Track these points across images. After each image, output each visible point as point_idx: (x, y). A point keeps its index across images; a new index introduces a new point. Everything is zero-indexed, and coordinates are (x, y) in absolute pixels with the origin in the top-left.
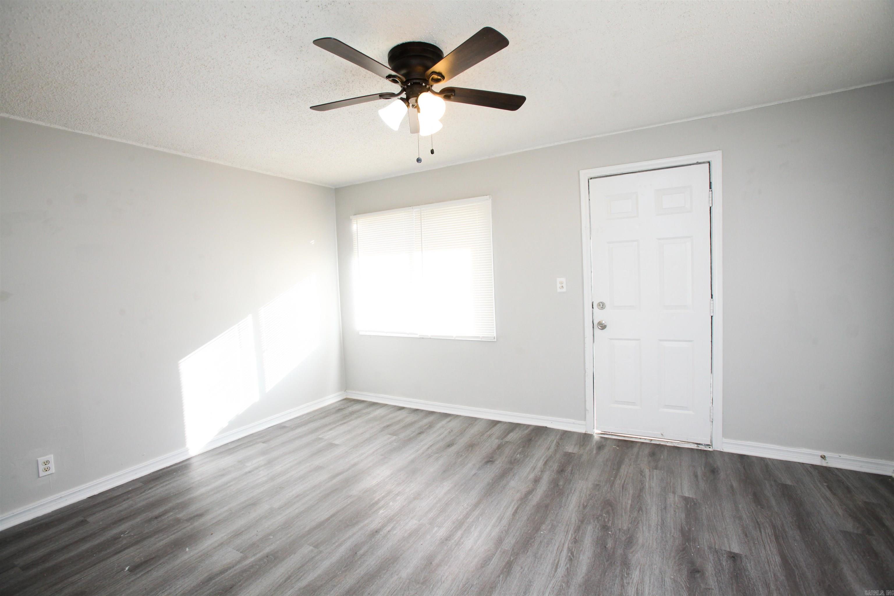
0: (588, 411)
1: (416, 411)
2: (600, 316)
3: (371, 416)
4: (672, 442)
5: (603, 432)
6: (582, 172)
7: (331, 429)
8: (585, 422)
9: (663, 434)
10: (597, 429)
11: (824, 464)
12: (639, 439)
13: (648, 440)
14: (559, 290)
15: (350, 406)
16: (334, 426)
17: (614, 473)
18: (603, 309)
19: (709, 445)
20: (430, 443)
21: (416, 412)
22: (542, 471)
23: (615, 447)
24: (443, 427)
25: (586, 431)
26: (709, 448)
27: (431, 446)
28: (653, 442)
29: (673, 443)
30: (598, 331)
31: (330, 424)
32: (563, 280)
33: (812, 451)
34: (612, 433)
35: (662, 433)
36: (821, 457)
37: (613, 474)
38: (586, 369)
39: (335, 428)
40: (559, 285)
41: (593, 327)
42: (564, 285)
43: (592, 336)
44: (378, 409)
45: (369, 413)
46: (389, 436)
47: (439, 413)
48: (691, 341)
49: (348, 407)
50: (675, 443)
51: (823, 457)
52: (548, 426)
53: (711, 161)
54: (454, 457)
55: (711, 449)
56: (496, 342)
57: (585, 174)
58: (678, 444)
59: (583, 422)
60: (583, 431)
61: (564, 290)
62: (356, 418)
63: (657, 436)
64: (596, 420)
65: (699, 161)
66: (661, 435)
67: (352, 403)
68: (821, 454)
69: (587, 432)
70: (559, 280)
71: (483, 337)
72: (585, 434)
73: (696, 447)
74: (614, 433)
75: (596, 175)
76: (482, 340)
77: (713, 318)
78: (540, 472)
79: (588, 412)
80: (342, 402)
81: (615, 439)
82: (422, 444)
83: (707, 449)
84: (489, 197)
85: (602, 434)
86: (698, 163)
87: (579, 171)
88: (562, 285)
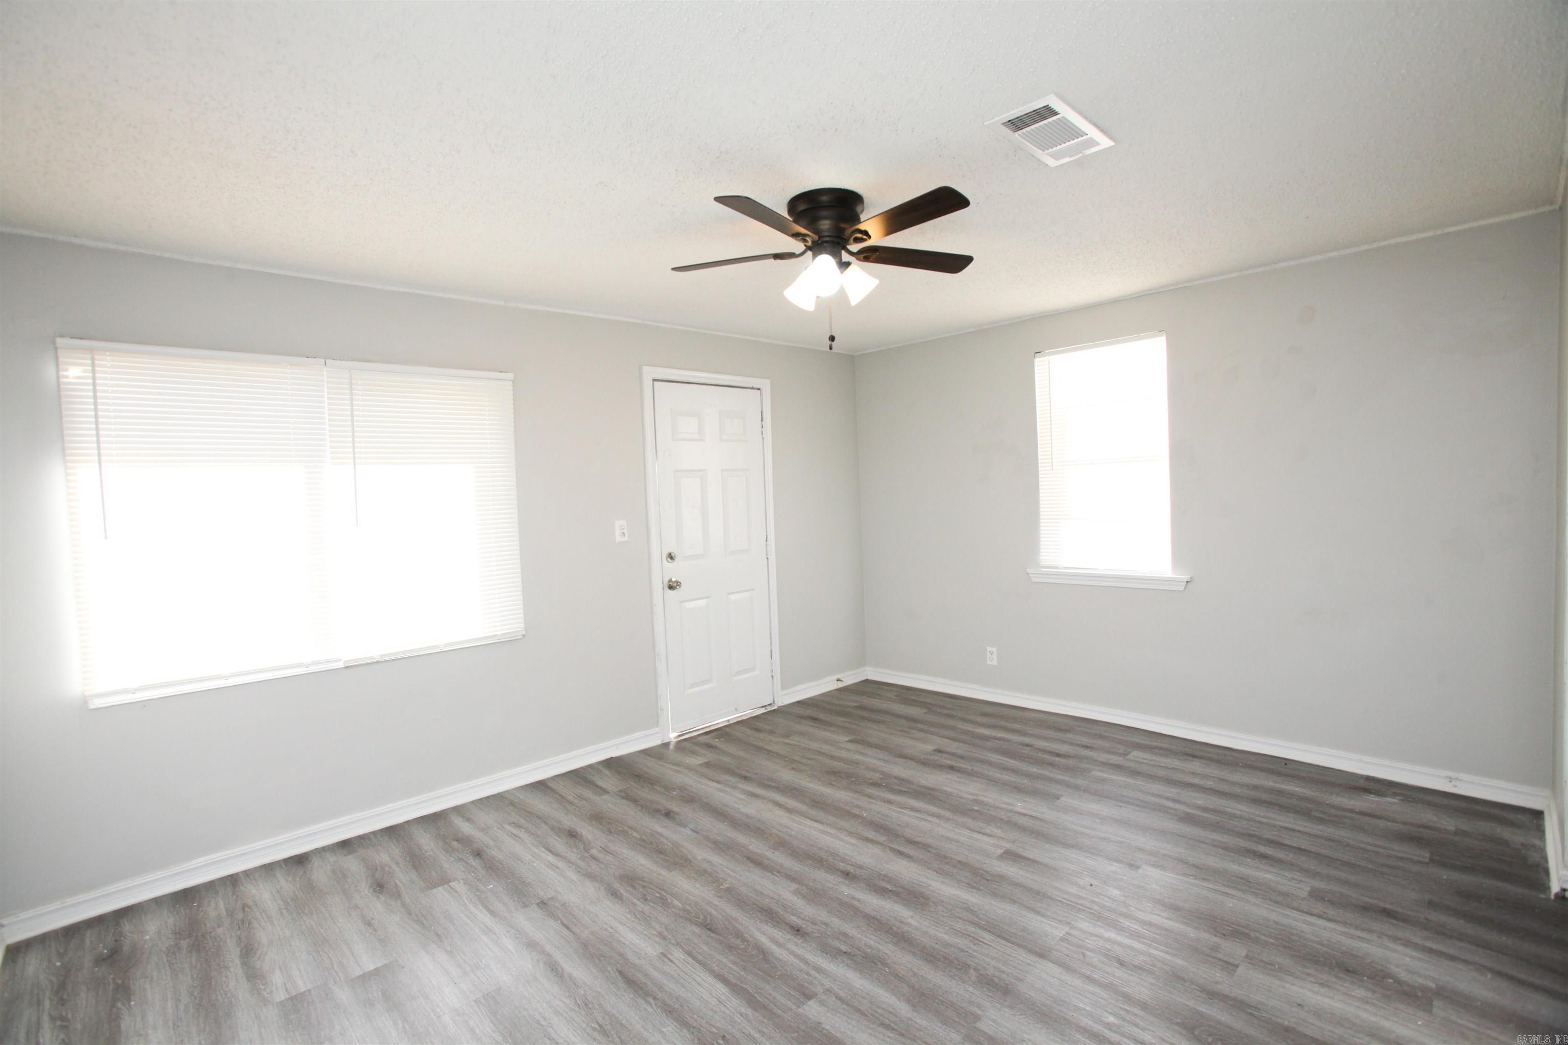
0: (662, 710)
2: (673, 571)
5: (680, 733)
6: (646, 369)
8: (658, 728)
10: (673, 730)
11: (841, 685)
18: (672, 562)
19: (774, 703)
25: (661, 741)
26: (774, 707)
30: (668, 593)
32: (624, 523)
34: (691, 729)
40: (618, 532)
41: (663, 589)
42: (625, 531)
43: (663, 603)
48: (753, 590)
51: (838, 680)
52: (614, 756)
53: (762, 387)
56: (524, 637)
57: (650, 373)
59: (656, 730)
60: (658, 742)
61: (626, 539)
64: (671, 719)
65: (753, 386)
68: (836, 678)
69: (663, 741)
70: (618, 524)
72: (661, 744)
73: (765, 710)
75: (665, 377)
76: (500, 640)
79: (661, 713)
83: (773, 709)
84: (511, 376)
85: (680, 736)
86: (752, 388)
87: (644, 366)
88: (623, 531)
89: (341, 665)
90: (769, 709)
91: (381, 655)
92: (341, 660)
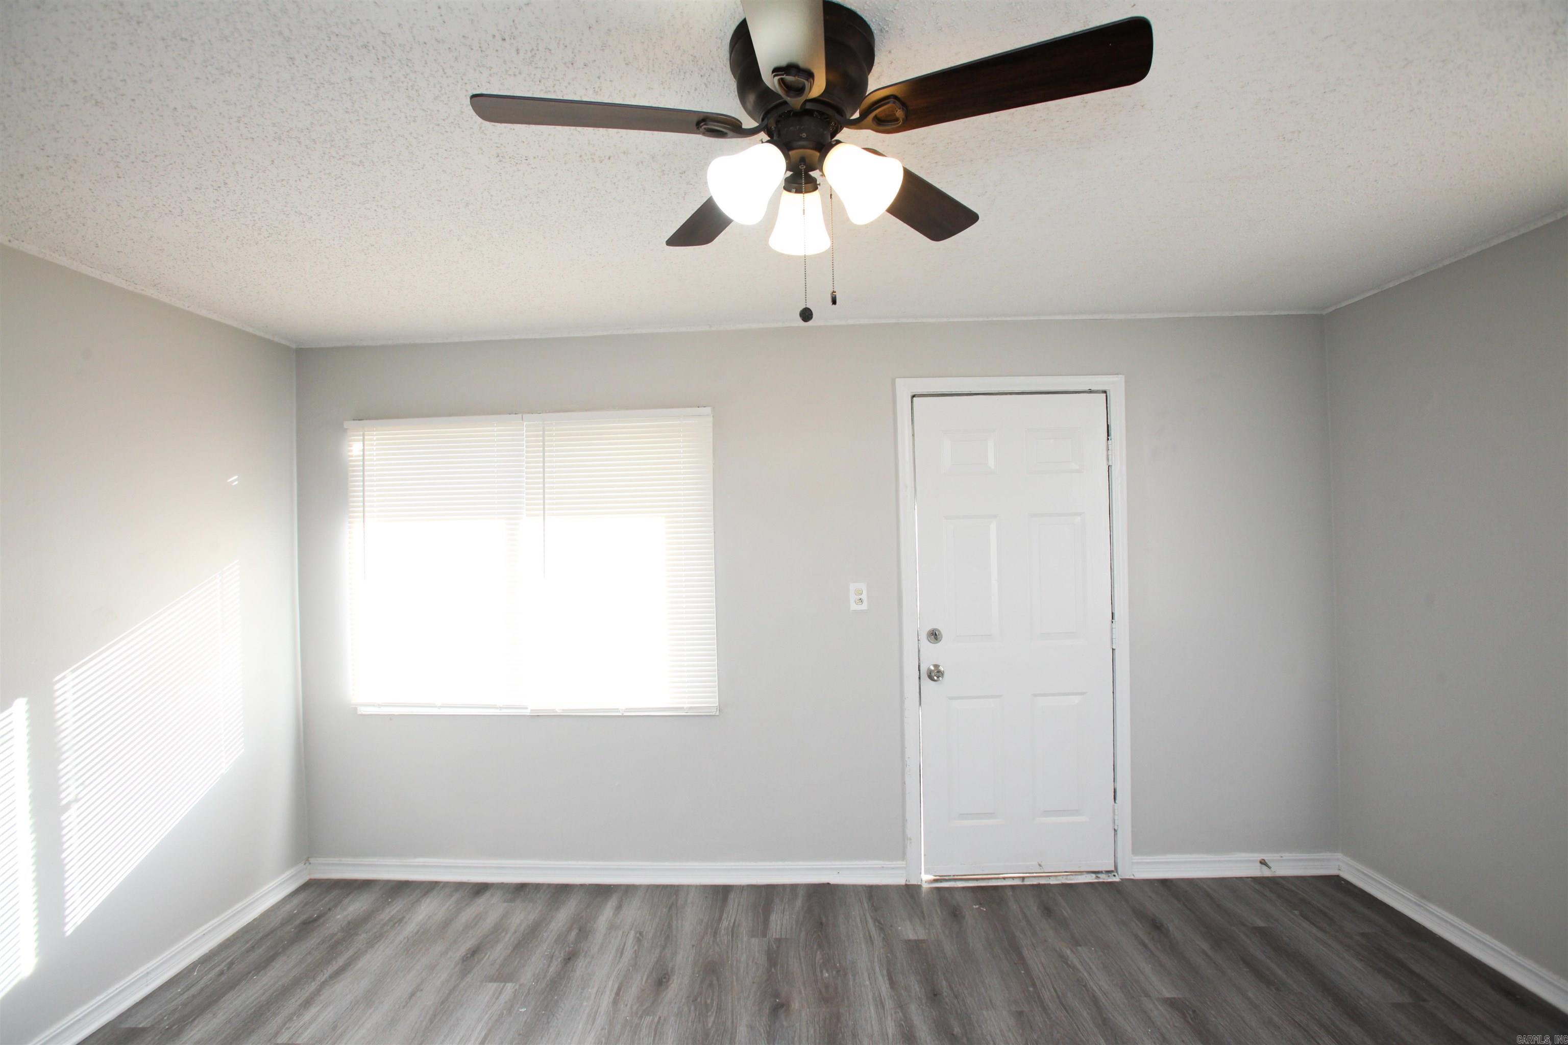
0: (910, 839)
1: (521, 889)
2: (932, 655)
3: (410, 928)
4: (1056, 876)
5: (938, 877)
6: (899, 382)
7: (307, 1003)
8: (904, 863)
9: (1042, 864)
10: (926, 873)
11: (1266, 873)
12: (1003, 880)
13: (1018, 880)
14: (854, 607)
15: (336, 906)
16: (313, 986)
17: (1024, 973)
18: (937, 643)
19: (1112, 871)
20: (612, 985)
21: (522, 893)
22: (901, 1007)
23: (977, 906)
24: (612, 927)
25: (907, 880)
26: (1114, 877)
27: (617, 994)
28: (1027, 882)
29: (1059, 878)
30: (927, 684)
31: (296, 983)
32: (863, 586)
33: (1251, 855)
34: (954, 876)
35: (1040, 863)
36: (1261, 863)
37: (1023, 975)
38: (907, 759)
39: (318, 992)
40: (853, 598)
41: (920, 678)
42: (864, 596)
43: (918, 695)
44: (418, 901)
45: (398, 921)
46: (493, 986)
47: (581, 885)
48: (1081, 694)
49: (330, 909)
50: (1060, 878)
51: (1263, 862)
53: (1109, 390)
54: (693, 1015)
55: (1117, 879)
56: (718, 716)
57: (905, 388)
58: (1066, 879)
59: (901, 863)
60: (901, 881)
61: (864, 606)
62: (371, 943)
63: (1032, 869)
64: (925, 855)
65: (1093, 389)
66: (1039, 867)
67: (335, 893)
68: (1260, 859)
69: (909, 881)
70: (853, 587)
71: (691, 708)
72: (906, 885)
73: (1096, 879)
74: (957, 876)
75: (925, 391)
76: (688, 714)
77: (1116, 652)
78: (899, 1010)
79: (911, 843)
80: (301, 897)
81: (963, 888)
82: (592, 991)
83: (1110, 880)
84: (708, 410)
85: (936, 881)
86: (1090, 392)
87: (897, 379)
88: (860, 597)
89: (527, 712)
90: (1104, 878)
91: (563, 710)
92: (527, 708)
